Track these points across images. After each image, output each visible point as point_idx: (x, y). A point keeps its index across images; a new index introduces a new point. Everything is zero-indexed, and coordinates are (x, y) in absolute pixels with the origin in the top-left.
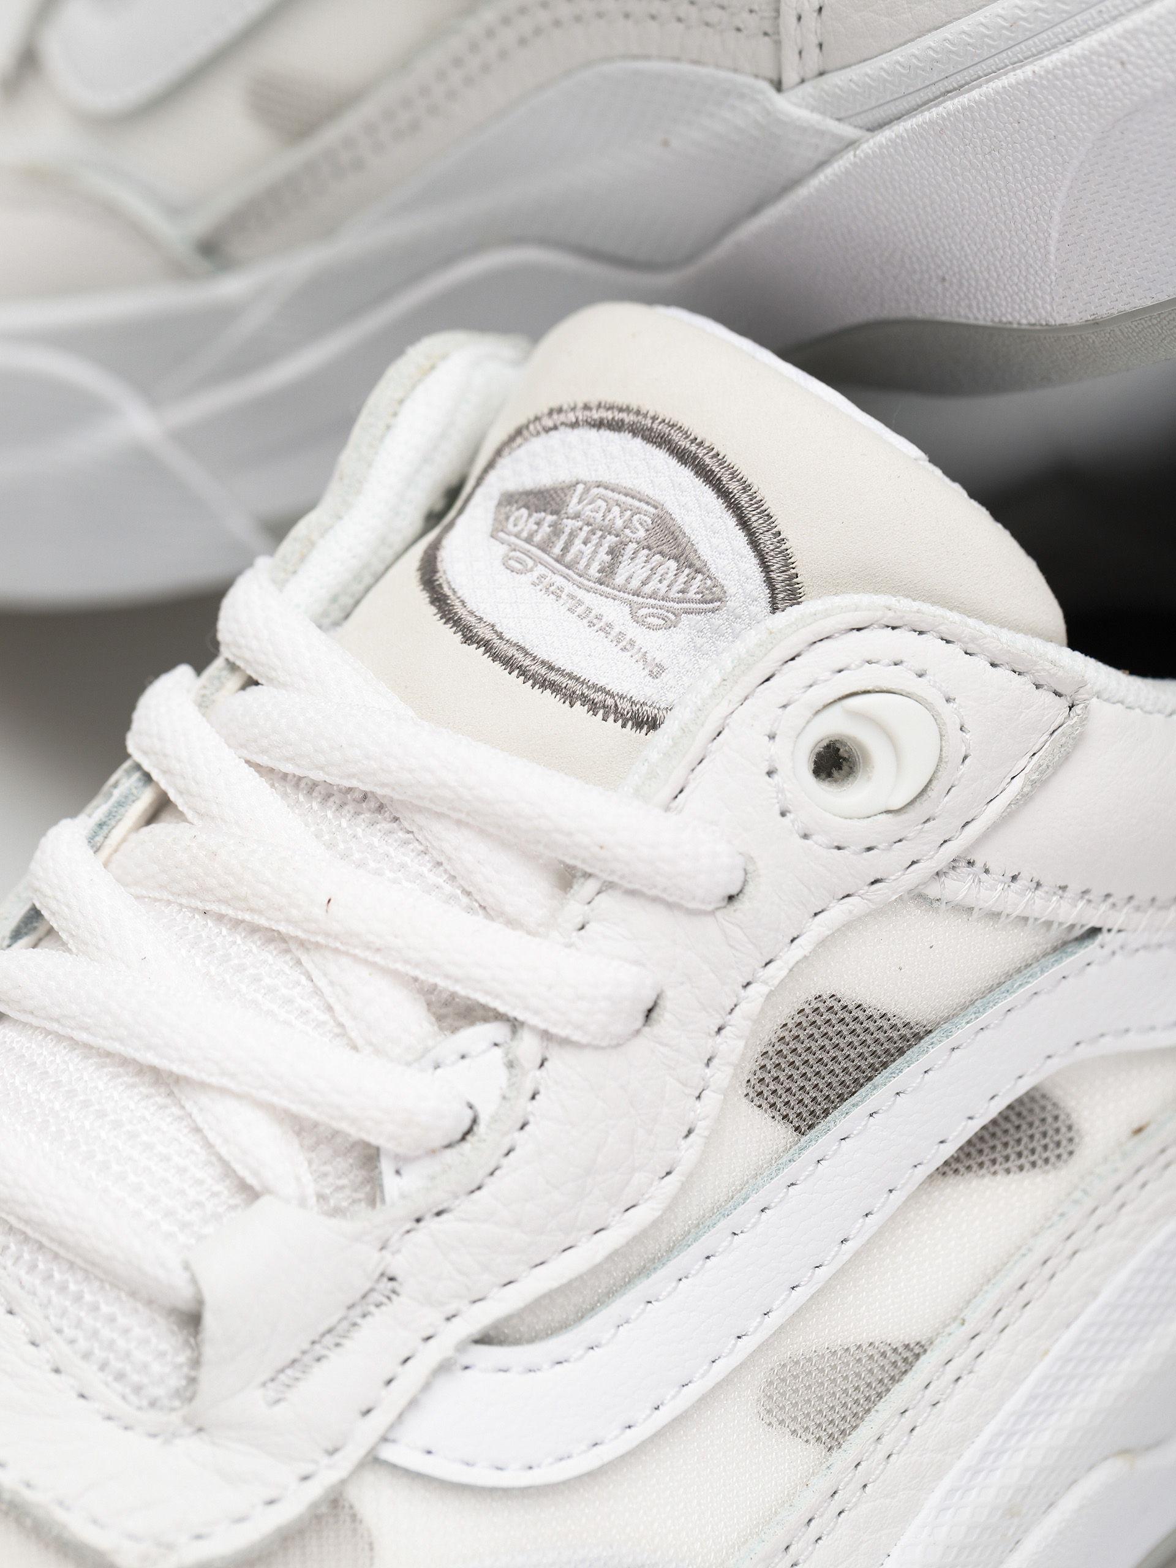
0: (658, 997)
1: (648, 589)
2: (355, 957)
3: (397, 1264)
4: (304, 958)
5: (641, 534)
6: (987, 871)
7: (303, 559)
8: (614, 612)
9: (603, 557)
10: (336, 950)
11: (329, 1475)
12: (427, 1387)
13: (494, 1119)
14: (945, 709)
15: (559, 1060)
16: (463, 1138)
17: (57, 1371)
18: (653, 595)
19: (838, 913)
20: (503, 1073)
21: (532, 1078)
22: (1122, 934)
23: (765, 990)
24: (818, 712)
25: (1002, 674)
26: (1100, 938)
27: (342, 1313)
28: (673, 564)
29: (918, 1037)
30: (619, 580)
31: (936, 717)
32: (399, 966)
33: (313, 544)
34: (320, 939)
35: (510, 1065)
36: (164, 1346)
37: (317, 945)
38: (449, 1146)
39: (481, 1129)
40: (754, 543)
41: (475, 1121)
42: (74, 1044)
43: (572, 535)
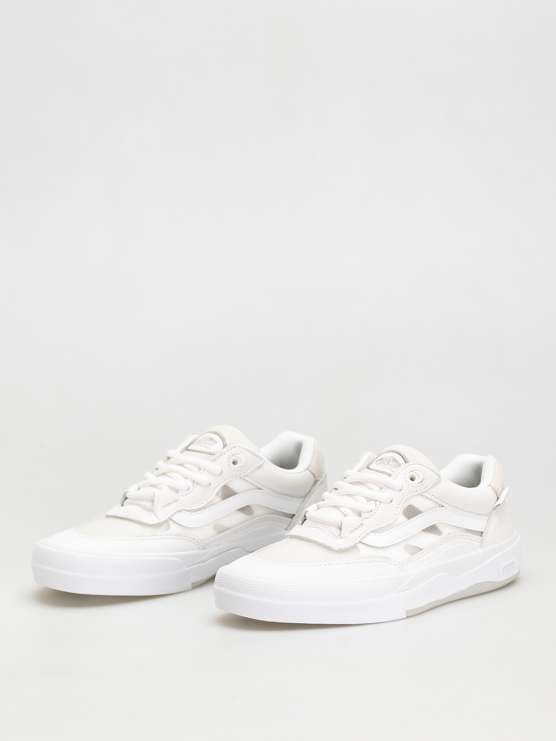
0: (392, 500)
1: (392, 464)
2: (359, 495)
3: (363, 523)
4: (353, 497)
5: (392, 460)
6: (429, 494)
7: (353, 468)
8: (389, 467)
9: (387, 462)
10: (357, 495)
11: (355, 542)
12: (366, 535)
13: (374, 510)
14: (424, 473)
15: (381, 504)
16: (371, 512)
17: (326, 534)
18: (393, 465)
19: (412, 494)
20: (375, 506)
21: (378, 506)
22: (446, 508)
23: (404, 500)
24: (410, 472)
25: (431, 471)
26: (443, 507)
27: (357, 527)
28: (395, 462)
29: (422, 512)
30: (389, 464)
31: (423, 474)
32: (364, 496)
33: (354, 467)
34: (355, 494)
35: (376, 505)
36: (337, 531)
37: (355, 495)
38: (369, 512)
39: (372, 511)
40: (404, 460)
41: (372, 510)
42: (327, 507)
43: (384, 461)
